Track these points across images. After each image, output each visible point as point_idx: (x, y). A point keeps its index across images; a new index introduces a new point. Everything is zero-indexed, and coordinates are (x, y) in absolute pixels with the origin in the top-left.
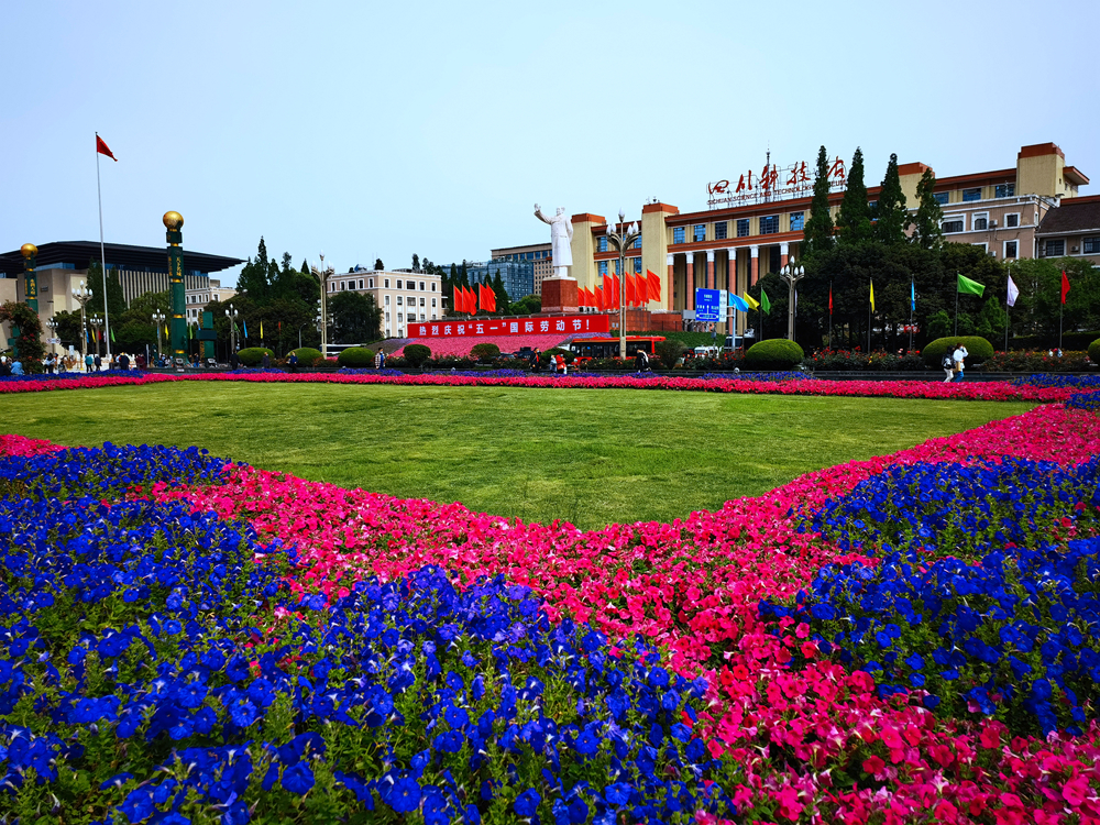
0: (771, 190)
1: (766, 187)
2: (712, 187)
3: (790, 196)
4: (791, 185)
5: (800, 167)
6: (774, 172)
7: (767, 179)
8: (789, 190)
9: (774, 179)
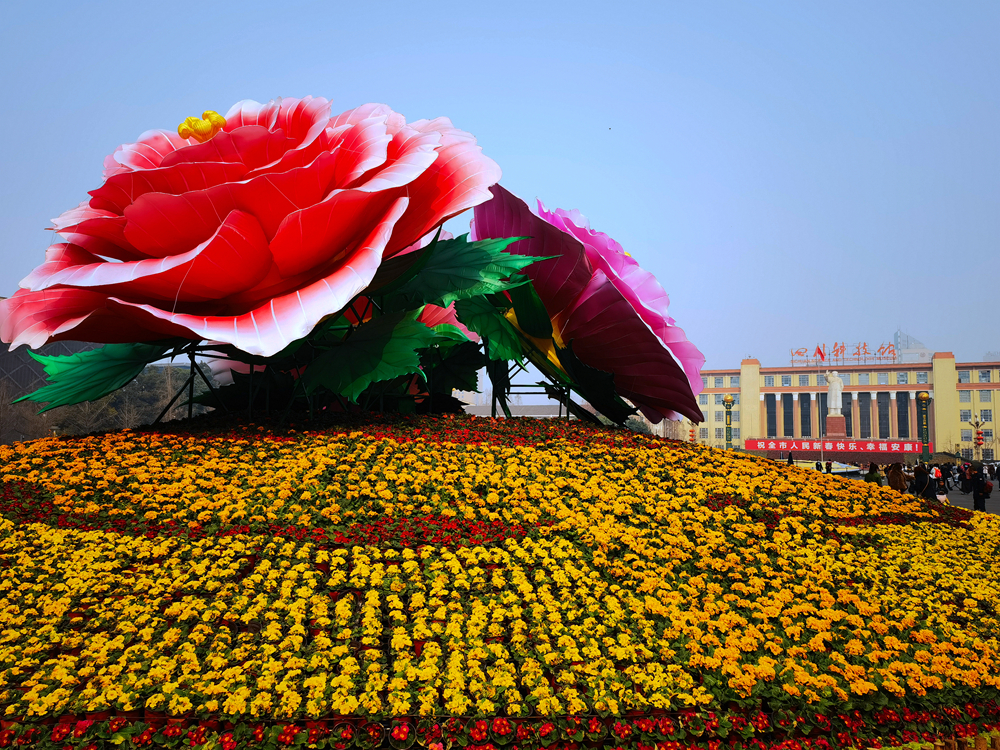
0: (840, 356)
1: (837, 355)
2: (794, 351)
3: (856, 363)
4: (856, 356)
5: (862, 345)
6: (843, 347)
7: (837, 351)
8: (855, 359)
9: (843, 351)
